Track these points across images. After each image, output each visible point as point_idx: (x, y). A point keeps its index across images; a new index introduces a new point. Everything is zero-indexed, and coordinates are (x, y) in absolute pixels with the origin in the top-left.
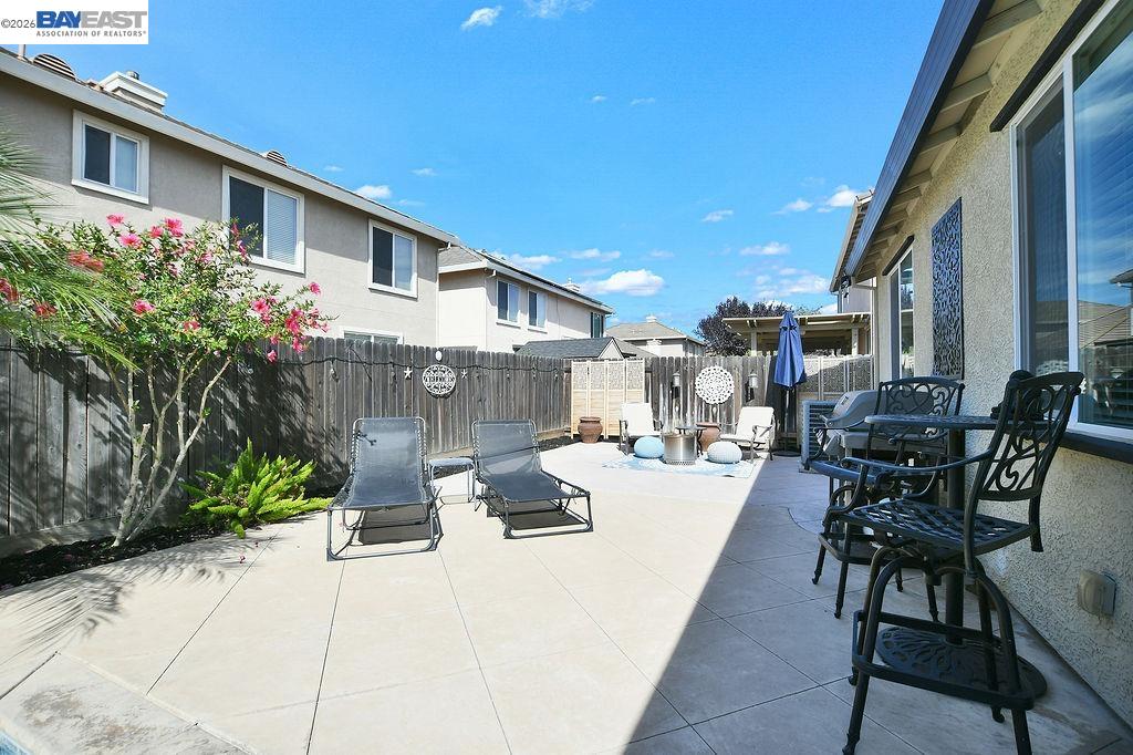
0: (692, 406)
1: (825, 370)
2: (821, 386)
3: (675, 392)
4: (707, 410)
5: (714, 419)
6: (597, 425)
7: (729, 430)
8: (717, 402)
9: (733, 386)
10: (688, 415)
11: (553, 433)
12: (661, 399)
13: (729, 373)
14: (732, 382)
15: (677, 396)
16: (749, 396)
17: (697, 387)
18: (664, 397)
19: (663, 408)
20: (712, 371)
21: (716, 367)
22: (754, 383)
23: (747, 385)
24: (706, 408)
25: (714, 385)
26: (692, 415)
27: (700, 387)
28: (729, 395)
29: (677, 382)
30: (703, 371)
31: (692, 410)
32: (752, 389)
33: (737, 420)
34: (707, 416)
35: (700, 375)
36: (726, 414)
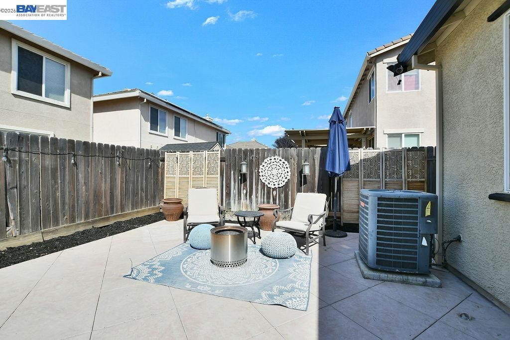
0: (257, 189)
1: (365, 160)
2: (361, 174)
3: (243, 178)
4: (269, 193)
5: (274, 202)
6: (179, 205)
8: (277, 186)
9: (289, 173)
10: (254, 196)
11: (145, 211)
12: (232, 183)
13: (286, 162)
14: (289, 170)
15: (245, 180)
16: (303, 182)
17: (261, 174)
18: (235, 182)
19: (234, 191)
20: (273, 161)
21: (276, 157)
22: (307, 171)
23: (301, 172)
24: (268, 192)
25: (275, 172)
26: (257, 197)
27: (263, 174)
28: (286, 180)
29: (245, 170)
30: (265, 160)
31: (257, 192)
32: (305, 176)
33: (293, 205)
34: (268, 198)
35: (263, 164)
36: (284, 197)
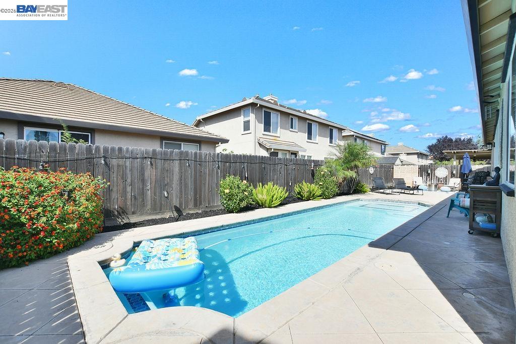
0: (434, 178)
5: (441, 182)
7: (446, 184)
8: (442, 177)
9: (448, 173)
10: (432, 181)
13: (446, 169)
15: (429, 175)
16: (453, 175)
18: (425, 176)
20: (441, 169)
22: (454, 172)
23: (452, 173)
24: (438, 179)
25: (441, 173)
26: (434, 181)
27: (437, 173)
28: (446, 176)
29: (429, 172)
33: (449, 182)
34: (439, 181)
35: (437, 170)
36: (446, 180)
